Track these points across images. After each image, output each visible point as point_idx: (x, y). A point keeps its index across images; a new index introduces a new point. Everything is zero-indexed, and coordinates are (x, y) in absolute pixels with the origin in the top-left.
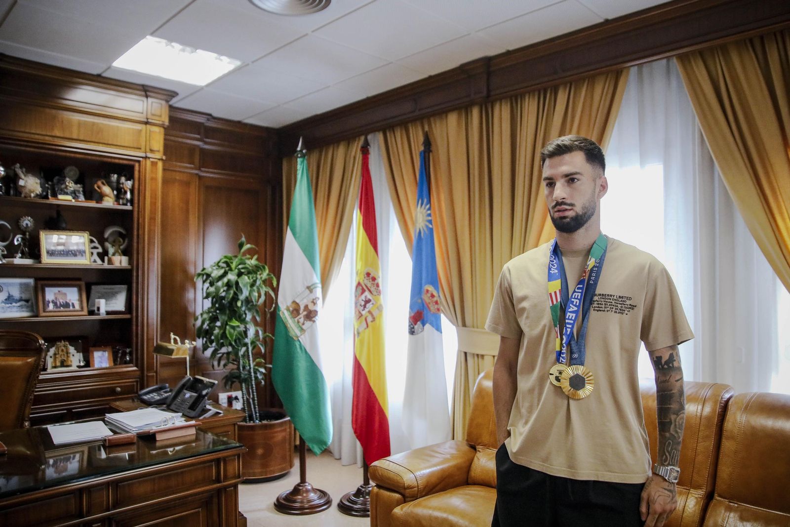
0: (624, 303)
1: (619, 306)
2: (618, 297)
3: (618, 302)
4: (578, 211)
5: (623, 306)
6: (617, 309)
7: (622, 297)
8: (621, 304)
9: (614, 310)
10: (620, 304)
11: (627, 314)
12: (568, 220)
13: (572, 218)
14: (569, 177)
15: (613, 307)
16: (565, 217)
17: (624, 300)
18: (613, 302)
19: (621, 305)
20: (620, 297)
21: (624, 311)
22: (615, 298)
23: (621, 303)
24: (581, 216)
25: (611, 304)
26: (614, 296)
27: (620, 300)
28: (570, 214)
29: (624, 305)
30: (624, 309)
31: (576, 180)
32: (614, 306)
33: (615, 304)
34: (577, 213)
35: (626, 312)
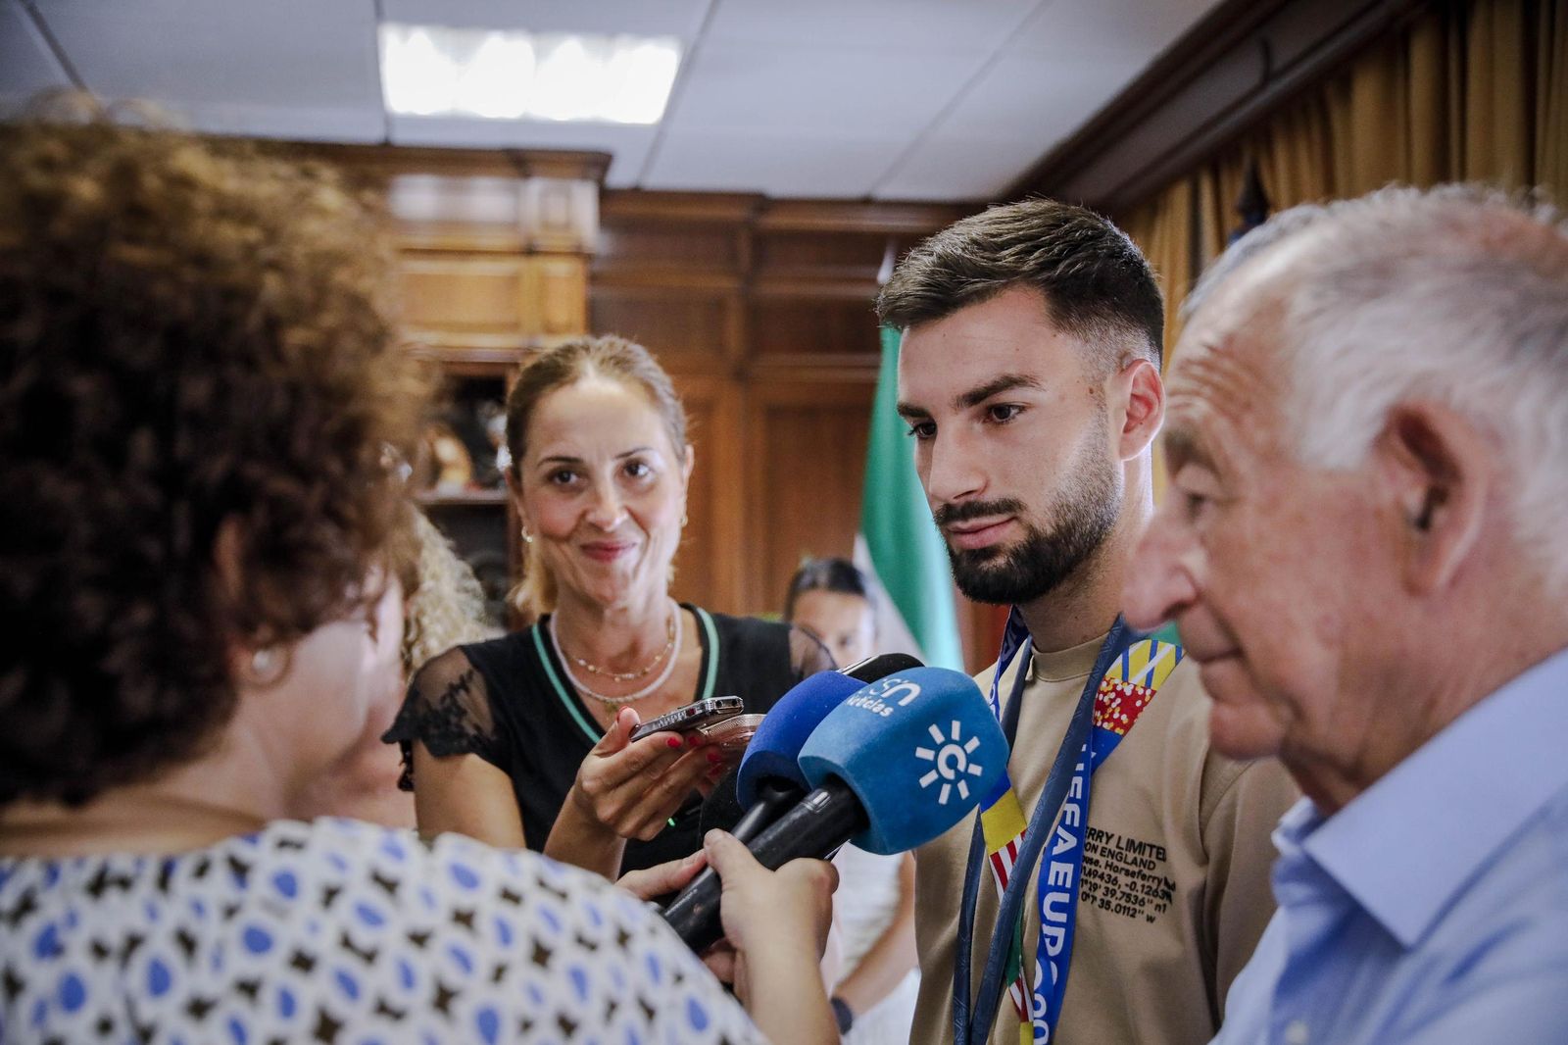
0: (1146, 872)
1: (1123, 879)
2: (1123, 844)
3: (1121, 865)
4: (1037, 525)
5: (1139, 882)
6: (1113, 893)
7: (1141, 847)
8: (1133, 874)
9: (1099, 894)
10: (1127, 873)
11: (1150, 919)
12: (1001, 561)
13: (1015, 554)
14: (987, 402)
15: (1097, 881)
16: (989, 552)
17: (1146, 857)
18: (1103, 861)
19: (1129, 880)
20: (1131, 843)
21: (1142, 903)
22: (1112, 845)
23: (1133, 868)
24: (1053, 542)
25: (1093, 867)
26: (1109, 838)
27: (1131, 856)
28: (1011, 536)
29: (1144, 877)
30: (1141, 896)
31: (1013, 411)
32: (1102, 877)
33: (1107, 871)
34: (1031, 529)
35: (1149, 909)
